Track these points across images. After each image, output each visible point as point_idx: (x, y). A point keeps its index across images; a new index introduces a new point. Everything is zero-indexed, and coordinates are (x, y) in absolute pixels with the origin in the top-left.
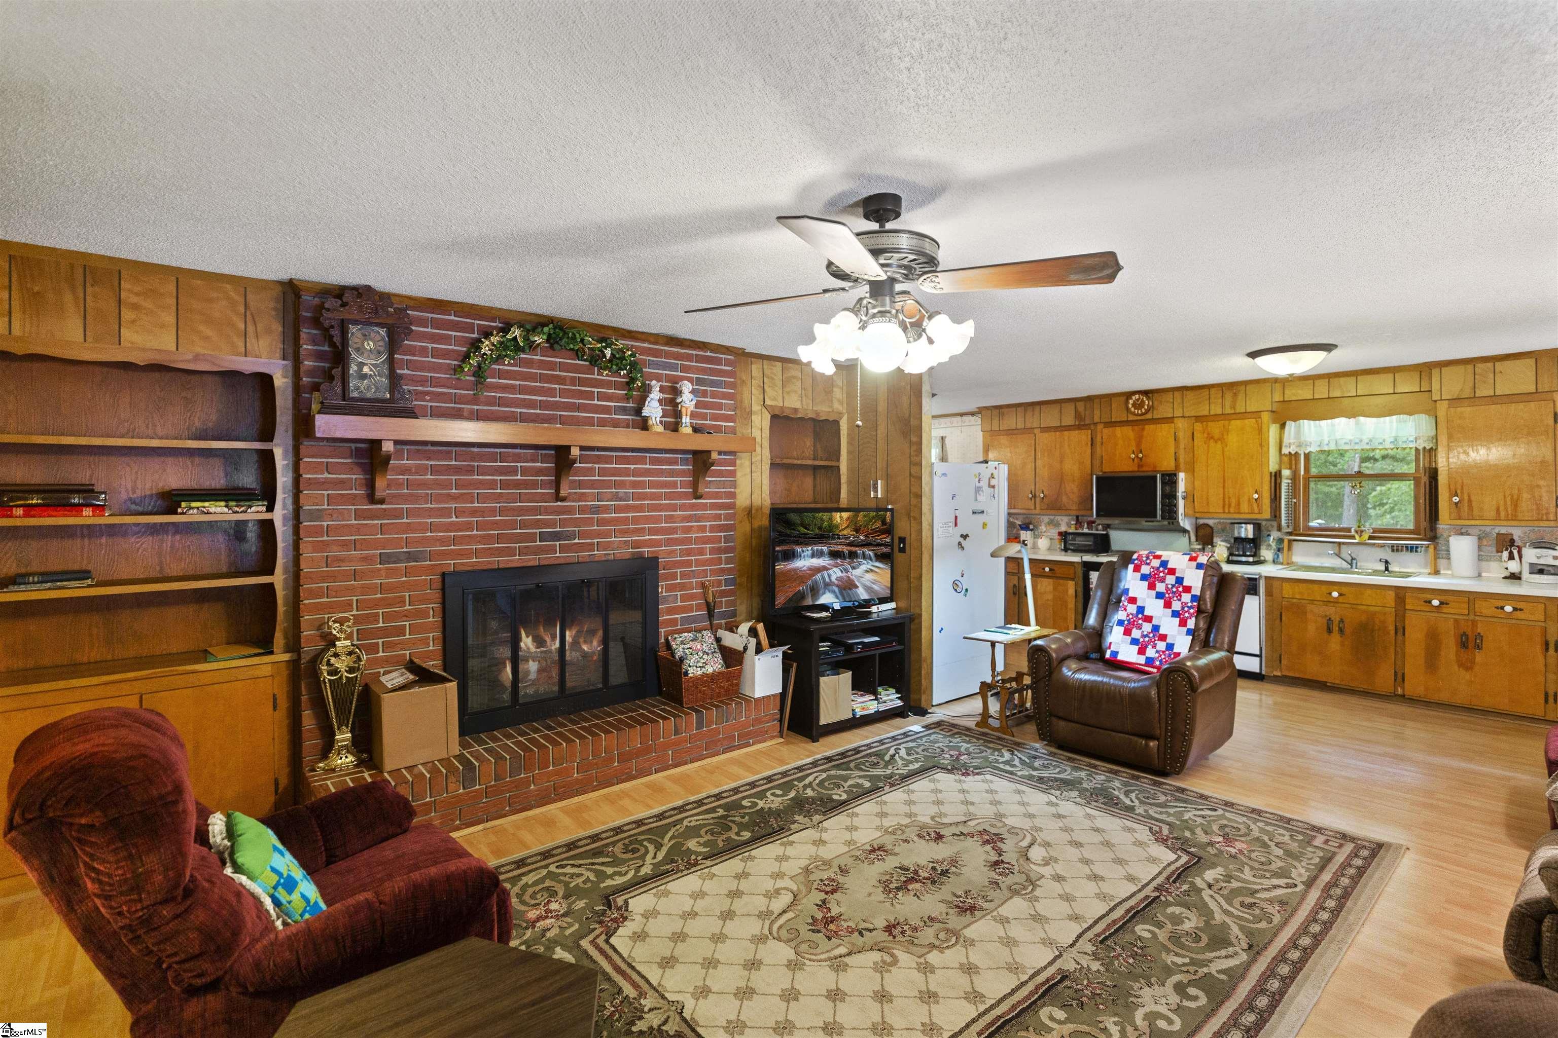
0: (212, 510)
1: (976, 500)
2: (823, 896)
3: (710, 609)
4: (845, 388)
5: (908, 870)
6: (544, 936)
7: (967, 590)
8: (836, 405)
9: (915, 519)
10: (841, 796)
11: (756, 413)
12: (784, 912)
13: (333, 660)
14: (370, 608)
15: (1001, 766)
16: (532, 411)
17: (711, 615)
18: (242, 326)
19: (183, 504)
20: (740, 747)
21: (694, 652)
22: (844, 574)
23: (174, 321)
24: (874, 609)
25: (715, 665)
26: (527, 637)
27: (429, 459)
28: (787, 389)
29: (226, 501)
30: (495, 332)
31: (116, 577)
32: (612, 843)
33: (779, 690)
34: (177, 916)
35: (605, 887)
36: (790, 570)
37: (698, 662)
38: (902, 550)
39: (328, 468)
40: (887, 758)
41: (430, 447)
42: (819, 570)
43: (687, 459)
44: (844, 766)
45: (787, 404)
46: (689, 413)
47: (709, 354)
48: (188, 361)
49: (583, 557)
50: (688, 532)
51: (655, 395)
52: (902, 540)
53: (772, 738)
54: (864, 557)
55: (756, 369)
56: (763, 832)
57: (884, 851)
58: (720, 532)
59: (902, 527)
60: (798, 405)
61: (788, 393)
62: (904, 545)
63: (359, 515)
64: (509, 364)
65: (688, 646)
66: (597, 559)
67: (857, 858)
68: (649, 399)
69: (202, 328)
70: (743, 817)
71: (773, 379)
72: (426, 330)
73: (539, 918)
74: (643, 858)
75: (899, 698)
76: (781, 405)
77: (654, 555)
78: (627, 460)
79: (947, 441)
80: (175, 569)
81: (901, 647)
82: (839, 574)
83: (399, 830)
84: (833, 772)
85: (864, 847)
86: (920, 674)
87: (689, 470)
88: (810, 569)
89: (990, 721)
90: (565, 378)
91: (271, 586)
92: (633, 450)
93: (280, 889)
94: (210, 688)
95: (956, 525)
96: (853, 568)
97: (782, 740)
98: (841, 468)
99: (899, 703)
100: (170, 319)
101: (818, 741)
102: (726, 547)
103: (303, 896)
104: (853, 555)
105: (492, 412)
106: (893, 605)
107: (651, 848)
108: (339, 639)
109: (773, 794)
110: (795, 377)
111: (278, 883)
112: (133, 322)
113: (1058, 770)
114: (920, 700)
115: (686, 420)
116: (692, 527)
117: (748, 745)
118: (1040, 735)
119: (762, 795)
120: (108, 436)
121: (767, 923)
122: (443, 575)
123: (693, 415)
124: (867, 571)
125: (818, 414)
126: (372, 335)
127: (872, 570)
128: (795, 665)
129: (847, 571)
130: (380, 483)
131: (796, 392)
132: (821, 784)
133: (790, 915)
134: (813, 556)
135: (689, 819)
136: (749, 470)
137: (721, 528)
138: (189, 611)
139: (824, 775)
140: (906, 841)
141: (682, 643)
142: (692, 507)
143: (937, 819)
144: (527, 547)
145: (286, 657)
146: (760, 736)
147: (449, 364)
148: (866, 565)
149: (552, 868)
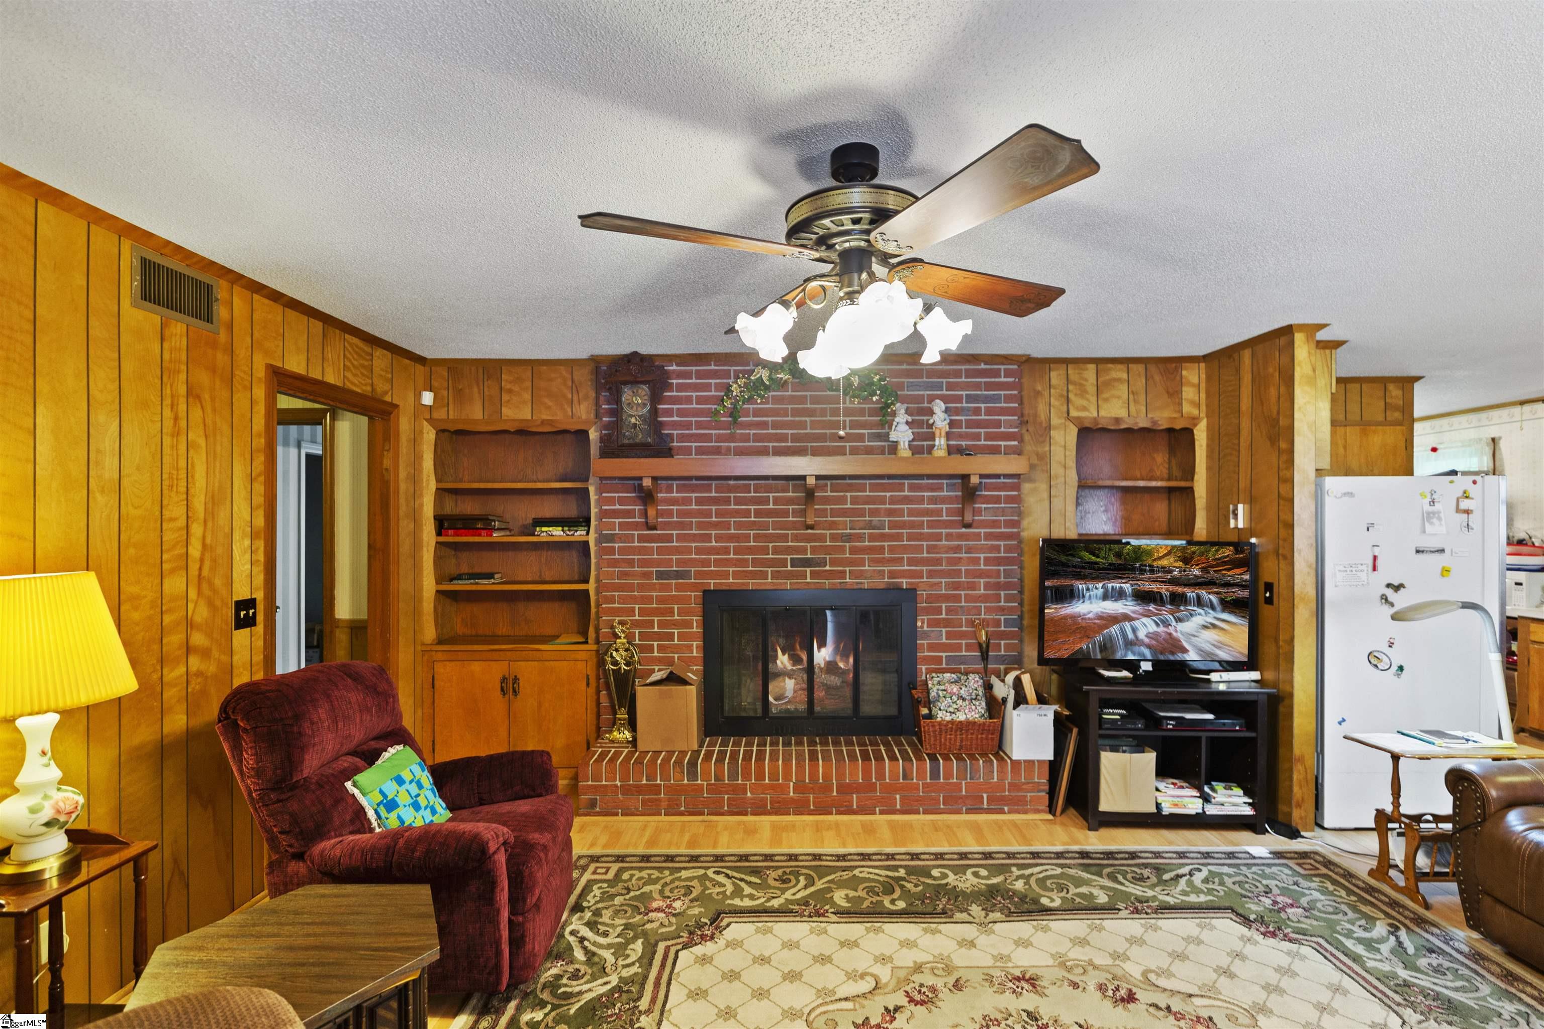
0: (554, 533)
1: (1424, 532)
2: (904, 1001)
3: (984, 653)
4: (1203, 386)
5: (1037, 1020)
6: (644, 925)
7: (1401, 668)
8: (1187, 409)
9: (1285, 557)
10: (1052, 900)
11: (1056, 428)
12: (846, 999)
13: (614, 654)
14: (648, 615)
15: (1349, 943)
16: (784, 444)
17: (985, 657)
18: (570, 396)
19: (538, 529)
20: (989, 811)
21: (948, 695)
22: (1161, 629)
23: (530, 398)
24: (1214, 677)
25: (974, 712)
26: (784, 654)
27: (693, 492)
28: (1105, 395)
29: (563, 527)
30: (741, 375)
31: (516, 579)
32: (773, 867)
33: (1049, 756)
34: (279, 801)
35: (729, 904)
36: (1065, 617)
37: (950, 706)
38: (1269, 601)
39: (622, 501)
40: (1166, 877)
41: (694, 482)
42: (1114, 619)
43: (954, 484)
44: (1094, 869)
45: (1103, 413)
46: (943, 434)
47: (983, 366)
48: (538, 426)
49: (834, 584)
50: (956, 564)
51: (902, 418)
52: (1269, 587)
53: (1037, 811)
54: (1200, 603)
55: (1056, 377)
56: (921, 908)
57: (1034, 986)
58: (999, 565)
59: (1269, 570)
60: (1122, 413)
61: (1106, 400)
62: (1271, 594)
63: (642, 539)
64: (761, 403)
65: (943, 687)
66: (848, 587)
67: (990, 979)
68: (895, 423)
69: (546, 400)
70: (916, 886)
71: (1081, 385)
72: (690, 381)
73: (659, 910)
74: (784, 891)
75: (1250, 804)
76: (1095, 414)
77: (913, 587)
78: (884, 488)
79: (1503, 445)
80: (548, 576)
81: (1253, 735)
82: (1153, 628)
83: (532, 793)
84: (1072, 872)
85: (1012, 971)
86: (1291, 779)
87: (956, 496)
88: (1100, 617)
89: (1392, 873)
90: (815, 410)
91: (586, 592)
92: (890, 477)
93: (382, 807)
94: (547, 663)
95: (1374, 569)
96: (1179, 620)
97: (1050, 817)
98: (1196, 489)
99: (1248, 811)
100: (527, 396)
101: (1096, 830)
102: (1006, 583)
103: (399, 817)
104: (1178, 600)
105: (746, 447)
106: (1255, 675)
107: (803, 881)
108: (620, 638)
109: (976, 875)
110: (1119, 380)
111: (381, 802)
112: (509, 401)
113: (1459, 983)
114: (1290, 815)
115: (940, 442)
116: (960, 558)
117: (1002, 812)
118: (1468, 920)
119: (959, 870)
120: (489, 481)
121: (820, 1001)
122: (705, 592)
123: (948, 436)
124: (1205, 627)
125: (1154, 422)
126: (640, 391)
127: (1214, 626)
128: (1075, 731)
129: (1166, 624)
130: (651, 512)
131: (1119, 397)
132: (1041, 882)
133: (849, 1005)
134: (1105, 597)
135: (862, 869)
136: (1045, 495)
137: (999, 561)
138: (556, 606)
139: (1059, 871)
140: (1075, 985)
141: (939, 683)
142: (960, 537)
143: (1152, 977)
144: (779, 571)
145: (595, 647)
146: (1018, 805)
147: (709, 409)
148: (1201, 617)
149: (710, 873)
